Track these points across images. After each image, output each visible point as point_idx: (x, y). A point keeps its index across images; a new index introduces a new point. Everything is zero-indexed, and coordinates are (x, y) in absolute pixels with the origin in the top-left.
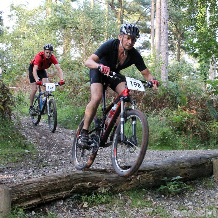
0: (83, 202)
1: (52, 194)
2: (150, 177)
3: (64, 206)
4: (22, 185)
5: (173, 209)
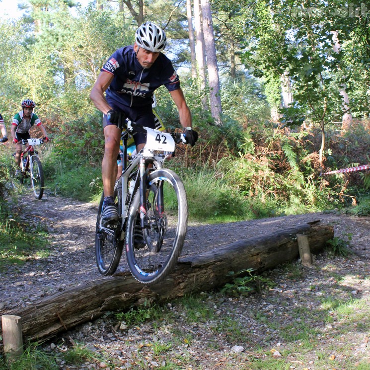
0: (120, 322)
1: (76, 315)
2: (210, 274)
3: (94, 331)
4: (33, 309)
5: (247, 319)
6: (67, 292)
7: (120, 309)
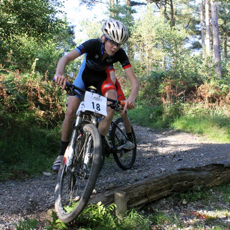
0: (182, 199)
1: (157, 193)
3: (167, 204)
4: (132, 188)
6: (151, 179)
7: (182, 191)
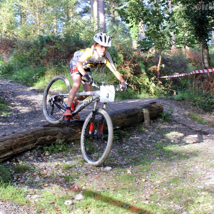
0: (45, 151)
1: (22, 147)
3: (31, 155)
6: (17, 134)
7: (46, 145)
